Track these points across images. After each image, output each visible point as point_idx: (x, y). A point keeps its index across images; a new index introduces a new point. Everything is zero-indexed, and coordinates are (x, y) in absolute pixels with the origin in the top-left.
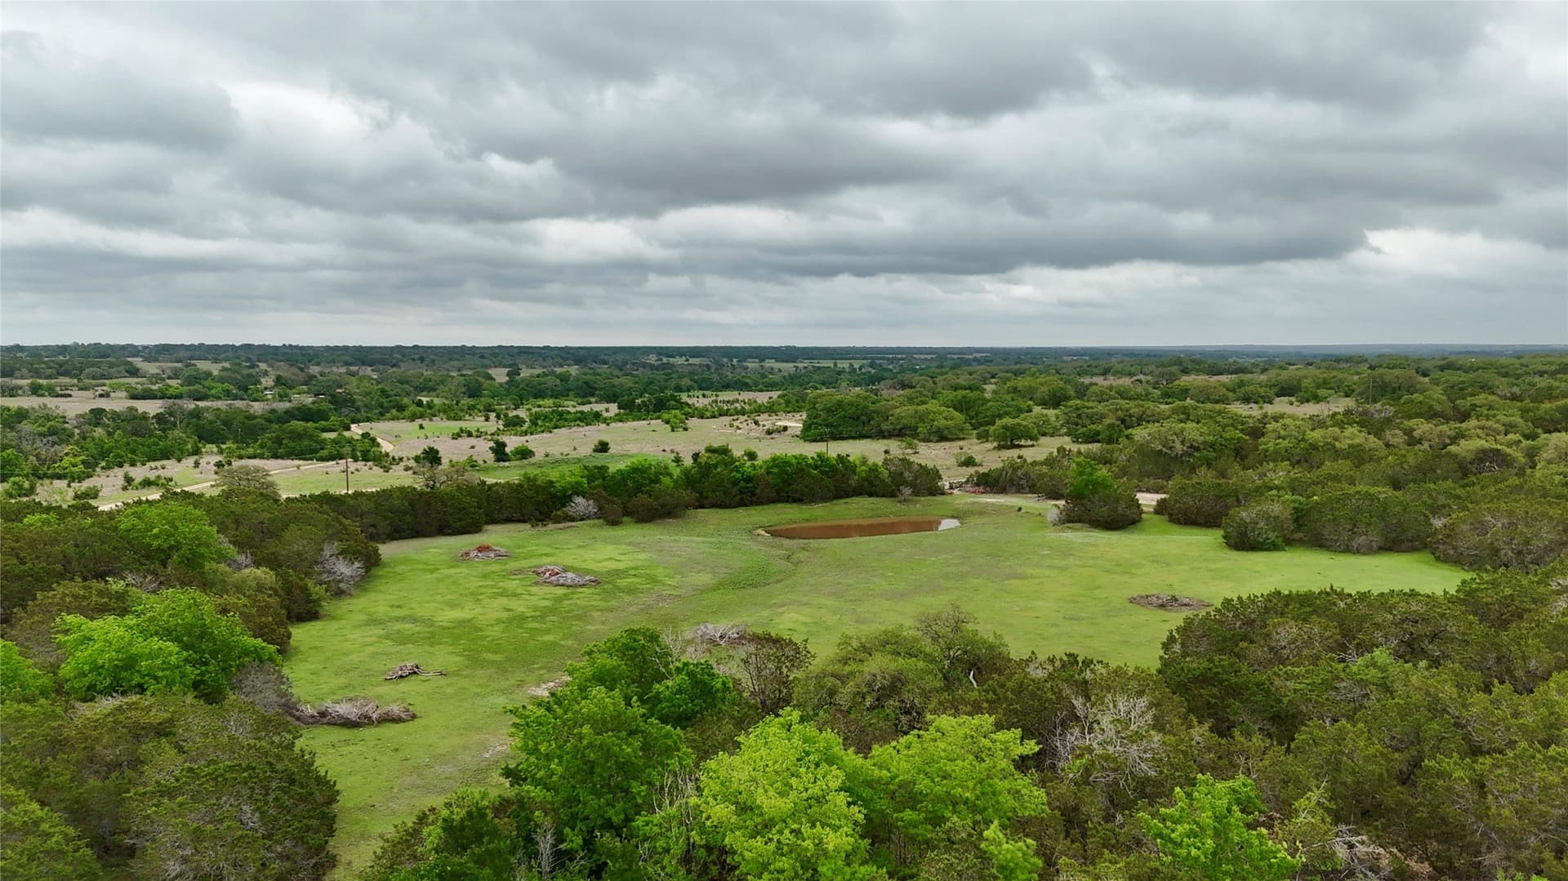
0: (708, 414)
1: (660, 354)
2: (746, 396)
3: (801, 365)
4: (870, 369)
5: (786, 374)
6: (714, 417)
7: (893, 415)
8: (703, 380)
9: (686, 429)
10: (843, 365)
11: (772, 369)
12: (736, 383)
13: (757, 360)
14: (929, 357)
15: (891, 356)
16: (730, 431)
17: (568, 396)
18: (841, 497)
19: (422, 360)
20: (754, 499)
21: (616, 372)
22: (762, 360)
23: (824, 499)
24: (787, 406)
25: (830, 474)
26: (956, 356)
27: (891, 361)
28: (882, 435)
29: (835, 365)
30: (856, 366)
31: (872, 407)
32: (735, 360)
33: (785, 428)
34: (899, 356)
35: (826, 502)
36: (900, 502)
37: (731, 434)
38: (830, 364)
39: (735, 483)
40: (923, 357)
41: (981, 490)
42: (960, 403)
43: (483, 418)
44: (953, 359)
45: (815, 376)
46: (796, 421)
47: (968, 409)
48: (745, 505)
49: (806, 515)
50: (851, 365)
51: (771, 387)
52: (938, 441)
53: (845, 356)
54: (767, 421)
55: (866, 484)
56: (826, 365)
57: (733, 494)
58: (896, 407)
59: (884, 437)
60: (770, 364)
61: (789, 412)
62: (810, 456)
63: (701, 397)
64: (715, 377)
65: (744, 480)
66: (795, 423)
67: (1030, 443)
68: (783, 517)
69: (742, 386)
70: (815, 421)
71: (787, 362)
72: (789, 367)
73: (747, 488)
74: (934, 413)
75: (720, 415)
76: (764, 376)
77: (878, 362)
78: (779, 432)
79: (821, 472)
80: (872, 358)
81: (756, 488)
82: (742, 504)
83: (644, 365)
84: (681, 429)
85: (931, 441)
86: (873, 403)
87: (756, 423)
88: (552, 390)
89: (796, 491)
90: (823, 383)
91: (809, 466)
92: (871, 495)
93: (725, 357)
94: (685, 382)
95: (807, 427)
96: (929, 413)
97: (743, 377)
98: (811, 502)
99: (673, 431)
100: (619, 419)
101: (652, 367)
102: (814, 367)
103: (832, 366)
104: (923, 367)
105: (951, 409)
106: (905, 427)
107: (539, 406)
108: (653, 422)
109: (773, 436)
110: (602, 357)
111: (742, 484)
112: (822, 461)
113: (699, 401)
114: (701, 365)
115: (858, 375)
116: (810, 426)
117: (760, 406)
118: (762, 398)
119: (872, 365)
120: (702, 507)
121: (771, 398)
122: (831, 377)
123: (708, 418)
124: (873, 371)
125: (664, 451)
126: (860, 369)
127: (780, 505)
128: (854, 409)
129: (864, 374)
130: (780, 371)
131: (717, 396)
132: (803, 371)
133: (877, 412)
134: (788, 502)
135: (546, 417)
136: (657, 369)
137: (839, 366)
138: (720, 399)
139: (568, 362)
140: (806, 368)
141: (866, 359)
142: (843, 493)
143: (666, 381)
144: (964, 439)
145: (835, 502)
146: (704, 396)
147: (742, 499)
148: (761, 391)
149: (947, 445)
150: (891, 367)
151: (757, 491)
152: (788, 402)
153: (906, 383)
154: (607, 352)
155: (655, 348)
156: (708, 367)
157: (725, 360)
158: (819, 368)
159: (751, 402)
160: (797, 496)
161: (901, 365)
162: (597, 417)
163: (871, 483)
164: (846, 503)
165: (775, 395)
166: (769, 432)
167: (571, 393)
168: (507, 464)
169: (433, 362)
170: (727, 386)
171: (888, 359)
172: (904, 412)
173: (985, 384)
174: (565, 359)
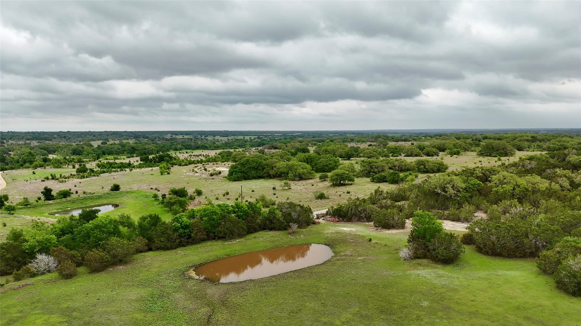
0: (183, 164)
1: (173, 134)
2: (205, 152)
3: (230, 138)
4: (258, 140)
5: (224, 142)
6: (186, 165)
7: (275, 167)
8: (187, 145)
9: (168, 173)
10: (247, 138)
11: (218, 140)
12: (201, 146)
13: (212, 136)
14: (280, 135)
15: (265, 134)
16: (191, 174)
17: (124, 153)
18: (252, 233)
19: (65, 137)
20: (190, 240)
21: (150, 142)
22: (214, 136)
23: (240, 236)
24: (222, 159)
25: (244, 217)
26: (290, 134)
27: (266, 136)
28: (270, 177)
29: (244, 138)
30: (252, 139)
31: (264, 162)
32: (203, 136)
33: (220, 173)
34: (269, 134)
35: (241, 238)
36: (290, 234)
37: (192, 176)
38: (242, 137)
39: (176, 230)
40: (277, 134)
41: (337, 219)
42: (307, 159)
43: (72, 167)
44: (289, 135)
45: (236, 143)
46: (226, 167)
47: (311, 162)
48: (184, 246)
49: (227, 251)
50: (250, 138)
51: (217, 148)
52: (299, 180)
53: (247, 135)
54: (211, 167)
55: (268, 222)
56: (240, 138)
57: (174, 238)
58: (277, 162)
59: (271, 178)
60: (217, 138)
61: (223, 162)
62: (230, 205)
63: (185, 153)
64: (193, 144)
65: (182, 227)
66: (224, 169)
67: (350, 182)
68: (211, 254)
69: (205, 148)
70: (235, 170)
71: (225, 137)
72: (225, 139)
73: (184, 233)
74: (297, 165)
75: (190, 164)
76: (214, 143)
77: (261, 137)
78: (217, 174)
79: (237, 216)
80: (258, 135)
81: (191, 232)
82: (181, 245)
83: (163, 139)
84: (166, 173)
85: (296, 180)
86: (265, 160)
87: (205, 170)
88: (116, 151)
89: (221, 232)
90: (239, 146)
91: (229, 213)
92: (271, 229)
93: (199, 135)
94: (179, 146)
95: (231, 173)
96: (294, 166)
97: (205, 144)
98: (231, 239)
99: (162, 174)
100: (140, 167)
101: (167, 140)
102: (235, 139)
103: (243, 138)
104: (278, 138)
105: (305, 163)
106: (282, 173)
107: (107, 159)
108: (154, 168)
109: (213, 177)
110: (147, 135)
111: (181, 231)
112: (238, 209)
113: (182, 156)
114: (188, 139)
115: (254, 143)
116: (232, 173)
117: (209, 159)
118: (212, 153)
119: (259, 138)
120: (150, 249)
121: (216, 153)
122: (242, 143)
123: (183, 166)
124: (259, 140)
125: (152, 189)
126: (254, 140)
127: (209, 243)
128: (255, 164)
129: (256, 142)
130: (221, 140)
131: (192, 152)
132: (231, 140)
133: (267, 165)
134: (214, 239)
135: (103, 166)
136: (169, 141)
137: (245, 138)
138: (194, 154)
139: (131, 138)
140: (232, 139)
141: (256, 135)
142: (252, 230)
143: (171, 146)
144: (311, 178)
145: (248, 237)
146: (187, 153)
147: (180, 242)
148: (213, 150)
149: (304, 182)
150: (266, 139)
151: (192, 235)
152: (223, 157)
153: (274, 146)
154: (150, 133)
155: (171, 131)
156: (191, 139)
157: (199, 136)
158: (237, 140)
159: (206, 156)
160: (221, 235)
161: (270, 138)
162: (129, 165)
163: (271, 221)
164: (255, 237)
165: (218, 151)
166: (212, 175)
167: (125, 152)
168: (51, 202)
169: (69, 138)
170: (198, 148)
171: (264, 136)
172: (281, 165)
173: (308, 146)
174: (130, 136)
